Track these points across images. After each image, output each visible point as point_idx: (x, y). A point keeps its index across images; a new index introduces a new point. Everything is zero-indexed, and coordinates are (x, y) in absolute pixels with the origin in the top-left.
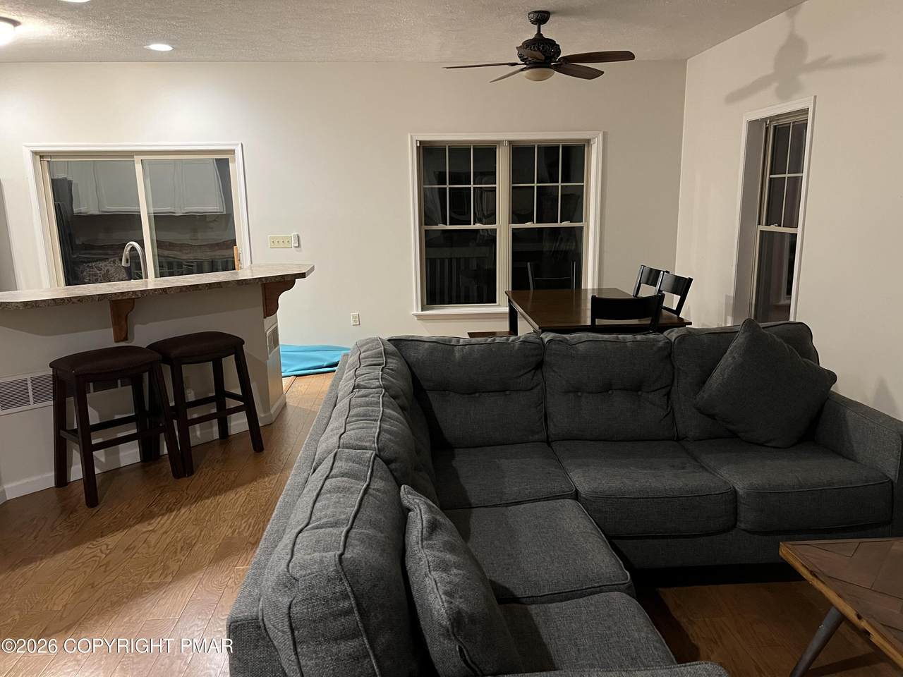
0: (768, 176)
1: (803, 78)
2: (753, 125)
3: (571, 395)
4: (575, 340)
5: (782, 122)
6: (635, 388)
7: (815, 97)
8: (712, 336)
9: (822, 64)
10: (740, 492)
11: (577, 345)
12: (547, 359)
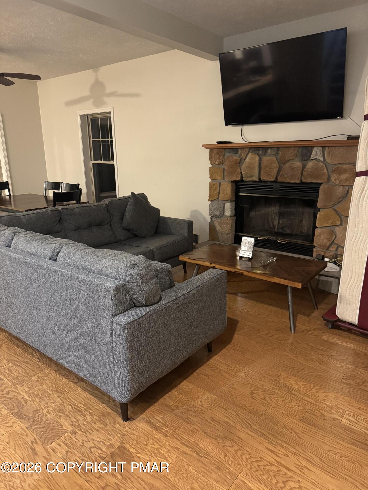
0: (91, 139)
1: (106, 99)
2: (83, 117)
3: (77, 231)
4: (72, 208)
5: (94, 116)
6: (99, 224)
7: (113, 107)
8: (119, 201)
9: (113, 94)
10: (154, 249)
11: (74, 209)
12: (62, 217)
